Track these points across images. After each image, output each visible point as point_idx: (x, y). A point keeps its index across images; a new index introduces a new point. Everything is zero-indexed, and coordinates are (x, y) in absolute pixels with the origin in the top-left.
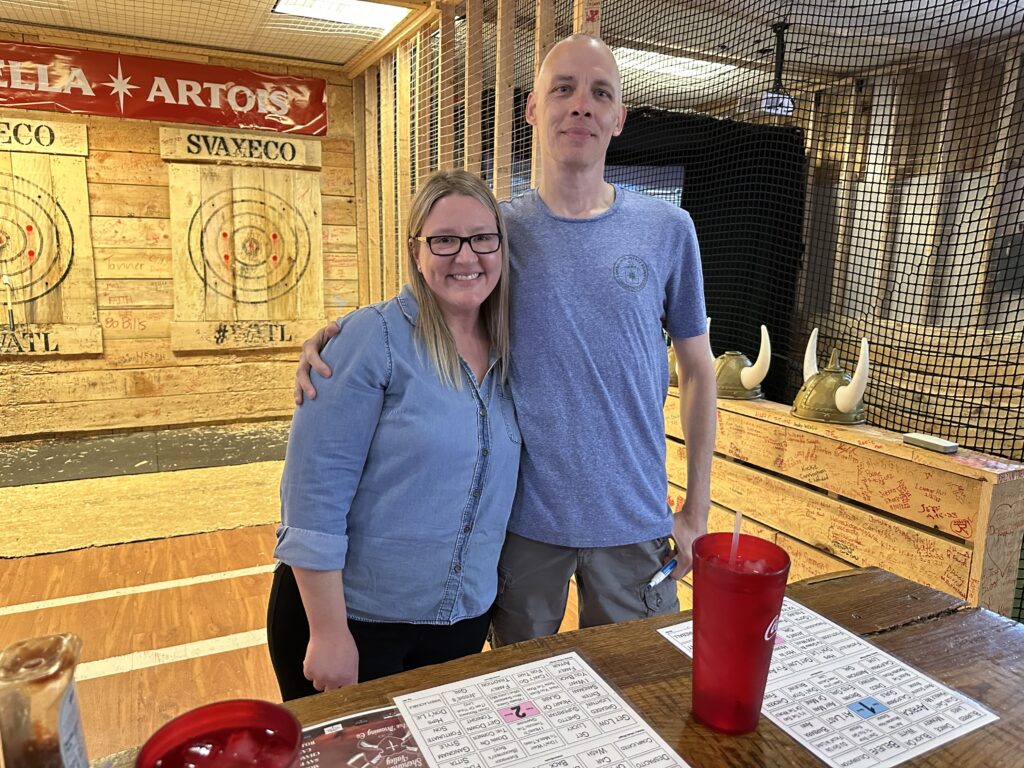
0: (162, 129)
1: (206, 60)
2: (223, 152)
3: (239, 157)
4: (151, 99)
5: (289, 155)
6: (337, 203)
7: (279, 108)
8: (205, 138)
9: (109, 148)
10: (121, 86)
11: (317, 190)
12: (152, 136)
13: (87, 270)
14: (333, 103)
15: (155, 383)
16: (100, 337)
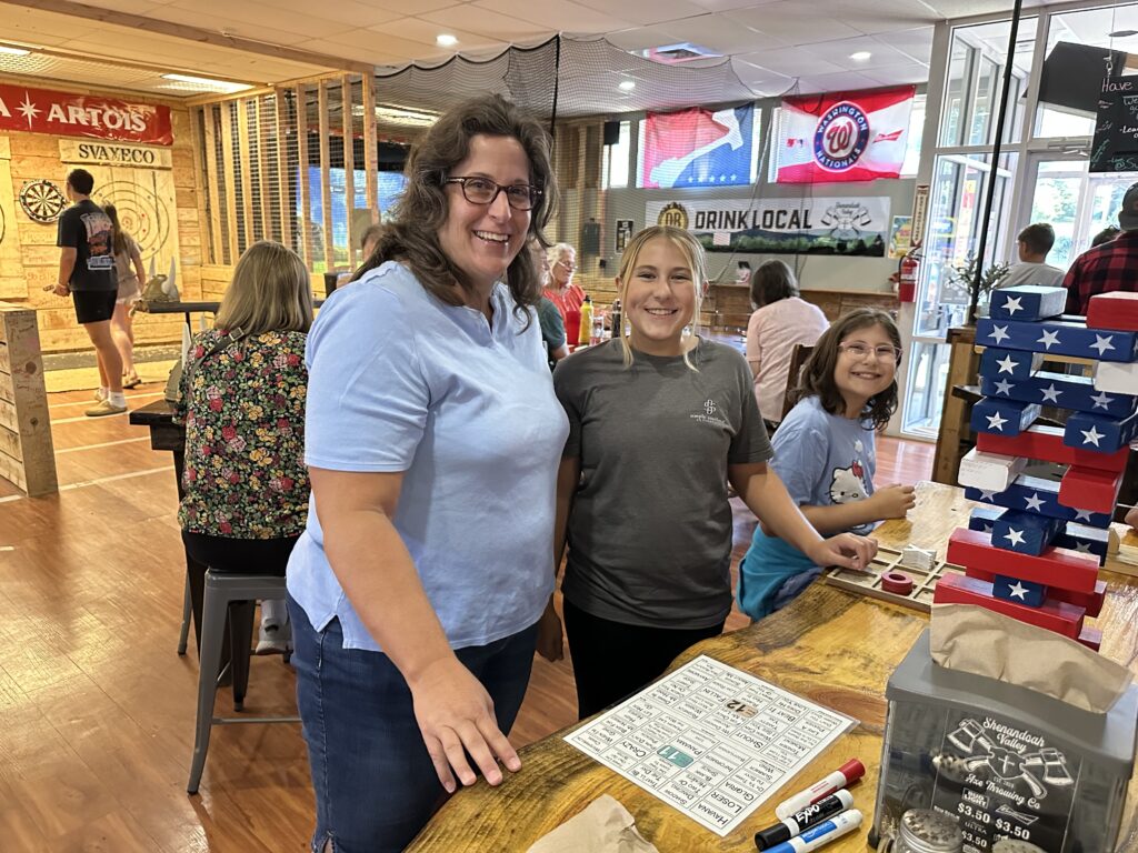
0: (61, 141)
1: (88, 93)
2: (104, 157)
3: (115, 161)
4: (50, 119)
5: (149, 159)
6: (183, 192)
7: (139, 127)
8: (91, 147)
9: (24, 153)
10: (29, 110)
11: (171, 183)
12: (52, 145)
13: (15, 239)
14: (176, 122)
15: (65, 319)
16: (25, 287)
